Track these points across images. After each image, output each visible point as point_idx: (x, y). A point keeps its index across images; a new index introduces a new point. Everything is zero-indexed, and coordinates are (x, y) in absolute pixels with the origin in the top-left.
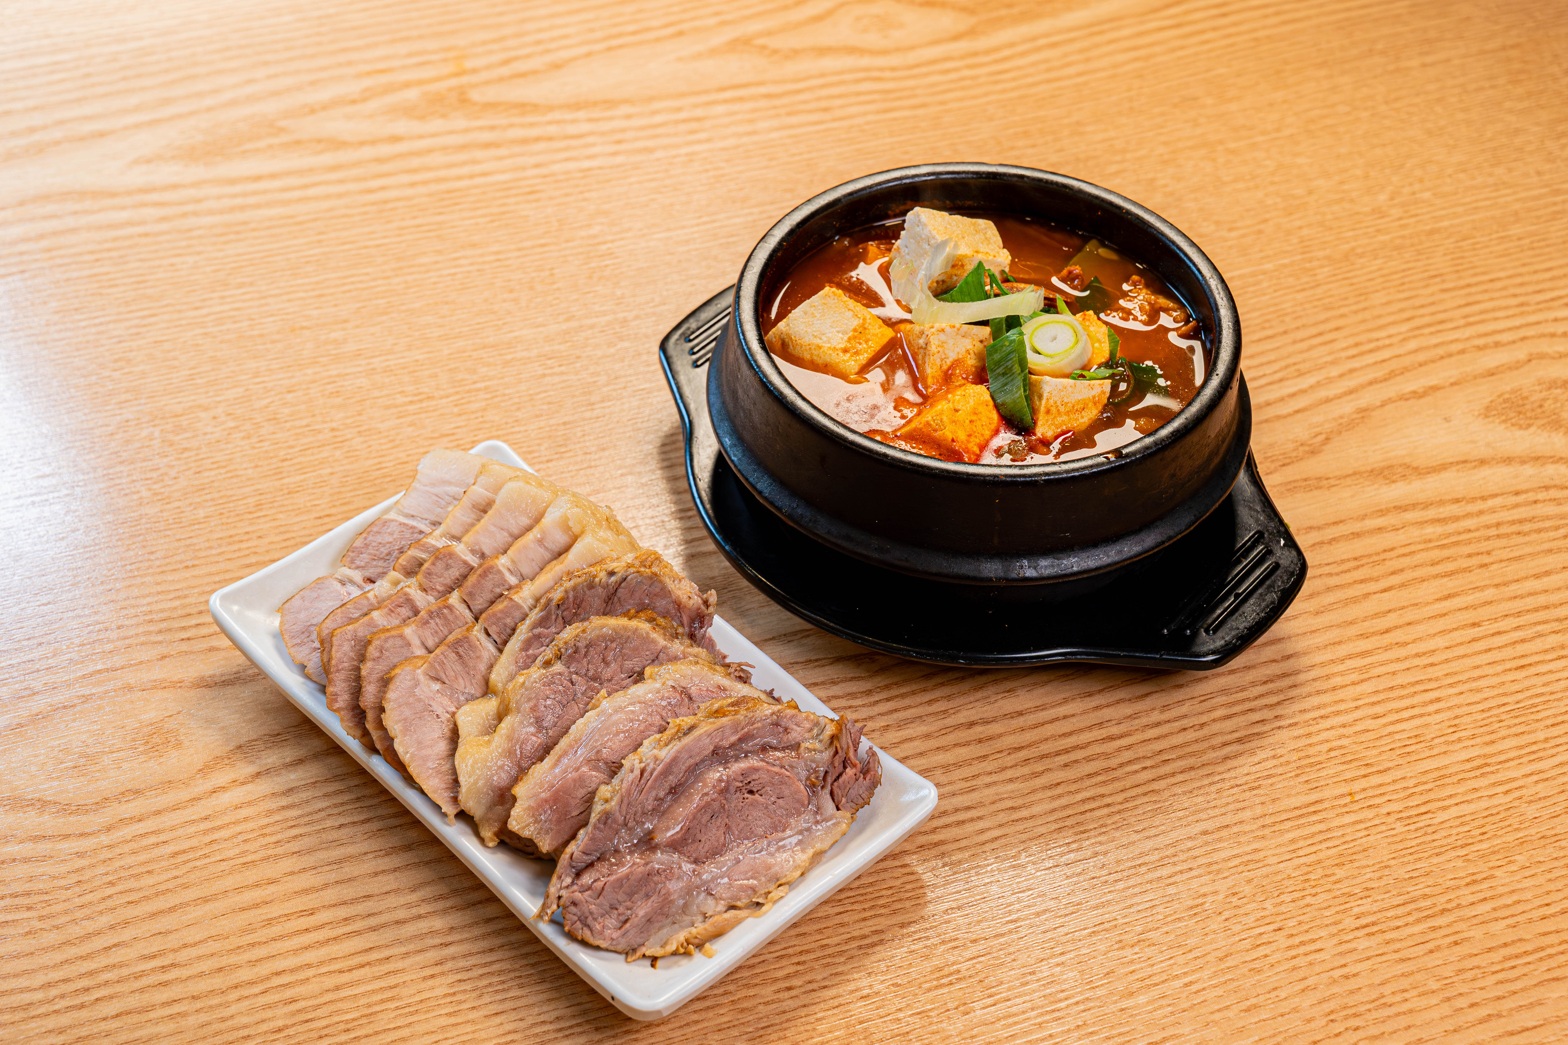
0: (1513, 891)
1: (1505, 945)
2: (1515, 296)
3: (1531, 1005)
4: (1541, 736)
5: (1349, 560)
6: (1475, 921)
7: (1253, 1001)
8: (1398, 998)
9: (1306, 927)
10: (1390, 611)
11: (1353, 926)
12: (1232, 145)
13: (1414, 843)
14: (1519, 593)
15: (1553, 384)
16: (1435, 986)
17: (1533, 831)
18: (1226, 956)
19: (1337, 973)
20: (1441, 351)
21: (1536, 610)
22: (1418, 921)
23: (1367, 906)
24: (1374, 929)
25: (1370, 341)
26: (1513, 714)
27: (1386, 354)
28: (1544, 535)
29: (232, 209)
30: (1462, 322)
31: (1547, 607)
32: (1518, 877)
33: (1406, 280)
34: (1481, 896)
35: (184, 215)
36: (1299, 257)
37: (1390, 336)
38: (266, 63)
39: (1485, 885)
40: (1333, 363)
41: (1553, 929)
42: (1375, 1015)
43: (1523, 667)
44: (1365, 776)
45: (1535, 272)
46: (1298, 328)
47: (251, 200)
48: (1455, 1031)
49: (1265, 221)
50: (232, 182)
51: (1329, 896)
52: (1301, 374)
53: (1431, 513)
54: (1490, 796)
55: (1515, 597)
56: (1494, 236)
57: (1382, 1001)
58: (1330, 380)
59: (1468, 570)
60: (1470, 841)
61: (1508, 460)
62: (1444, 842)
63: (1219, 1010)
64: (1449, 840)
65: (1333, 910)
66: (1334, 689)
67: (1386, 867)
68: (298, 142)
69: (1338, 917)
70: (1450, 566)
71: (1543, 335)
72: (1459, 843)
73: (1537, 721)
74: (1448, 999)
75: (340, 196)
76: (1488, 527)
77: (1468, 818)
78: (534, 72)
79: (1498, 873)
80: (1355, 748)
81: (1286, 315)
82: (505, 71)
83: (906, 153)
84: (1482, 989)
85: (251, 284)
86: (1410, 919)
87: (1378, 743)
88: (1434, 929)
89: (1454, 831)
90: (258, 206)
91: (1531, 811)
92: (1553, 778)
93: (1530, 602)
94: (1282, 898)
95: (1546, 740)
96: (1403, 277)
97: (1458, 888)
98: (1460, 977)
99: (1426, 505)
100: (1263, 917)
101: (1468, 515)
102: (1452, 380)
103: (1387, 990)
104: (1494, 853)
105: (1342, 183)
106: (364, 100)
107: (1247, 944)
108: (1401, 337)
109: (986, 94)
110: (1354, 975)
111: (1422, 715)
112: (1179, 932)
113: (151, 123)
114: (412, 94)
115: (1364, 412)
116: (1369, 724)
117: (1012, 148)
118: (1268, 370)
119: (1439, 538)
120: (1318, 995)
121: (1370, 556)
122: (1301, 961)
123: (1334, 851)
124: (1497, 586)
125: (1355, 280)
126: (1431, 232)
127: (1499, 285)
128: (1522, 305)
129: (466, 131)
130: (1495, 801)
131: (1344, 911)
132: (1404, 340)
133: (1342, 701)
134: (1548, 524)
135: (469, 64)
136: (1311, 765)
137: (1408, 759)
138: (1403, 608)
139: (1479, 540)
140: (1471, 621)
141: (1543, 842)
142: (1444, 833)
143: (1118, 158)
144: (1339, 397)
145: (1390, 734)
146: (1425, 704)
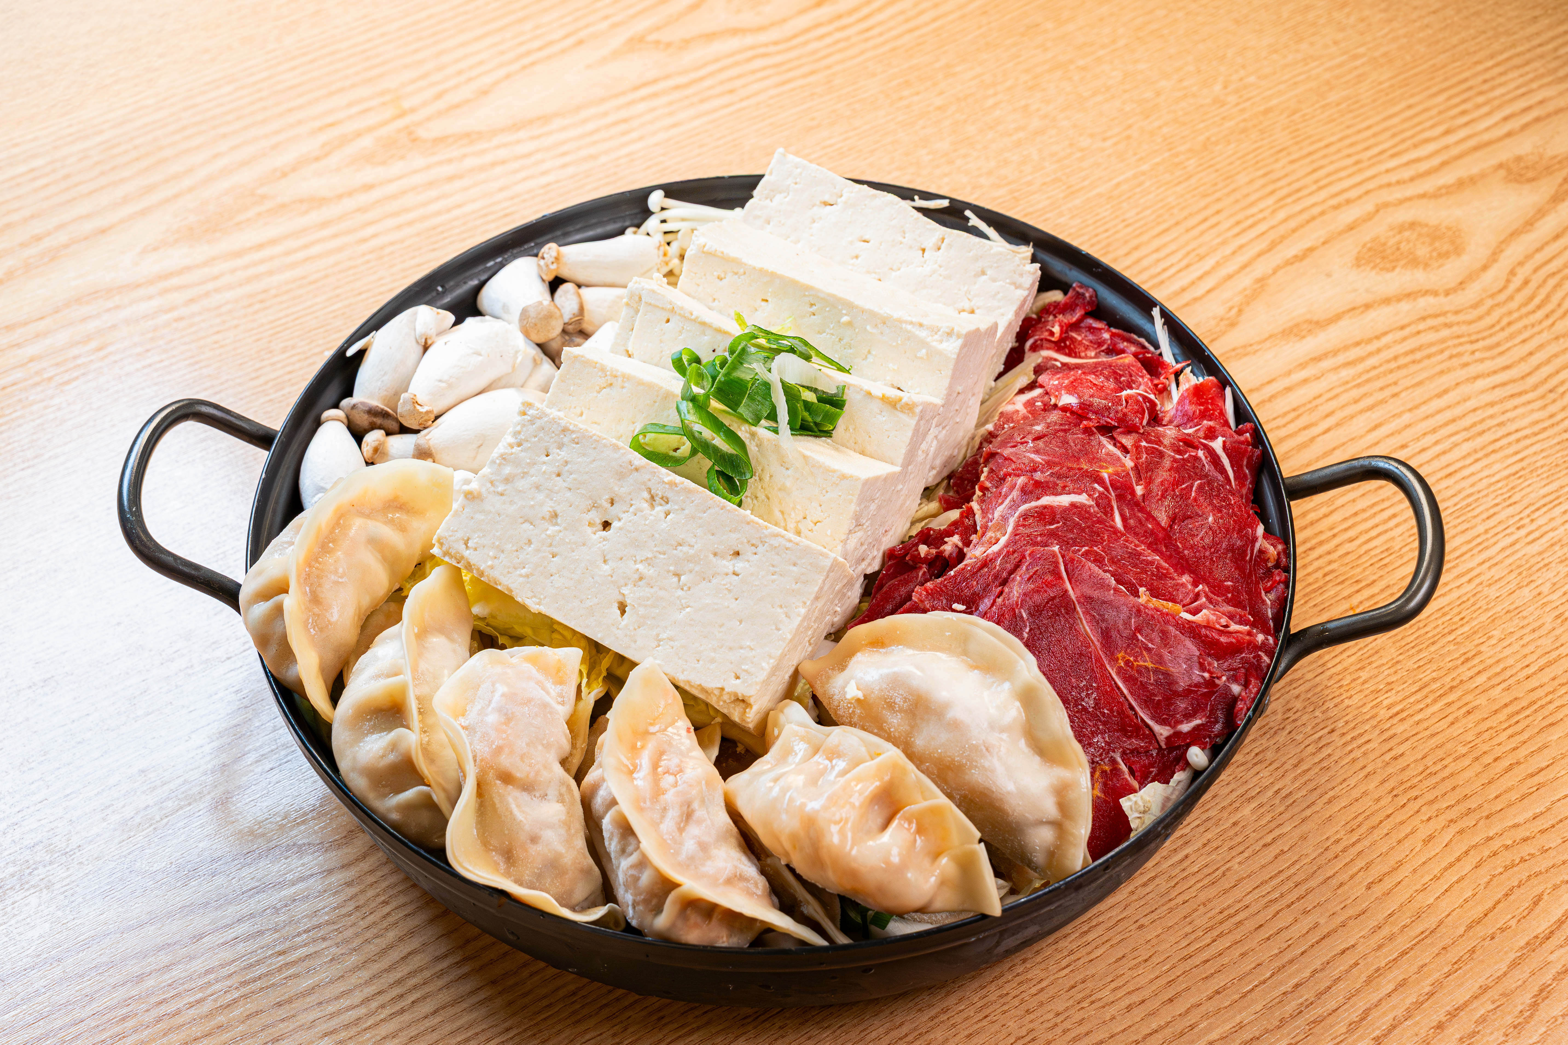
0: (1498, 661)
1: (1506, 705)
2: (1349, 156)
3: (1540, 749)
4: (1481, 529)
5: (1288, 412)
6: (1477, 692)
7: (1331, 794)
8: (1439, 766)
9: (1352, 725)
10: (1334, 449)
11: (1388, 716)
12: (1081, 63)
13: (1412, 638)
14: (1429, 412)
15: (1401, 228)
16: (1464, 750)
17: (1499, 609)
18: (1299, 762)
19: (1387, 757)
20: (1305, 216)
21: (1446, 424)
22: (1435, 701)
23: (1392, 697)
24: (1404, 715)
25: (1247, 218)
26: (1455, 515)
27: (1263, 227)
28: (1434, 360)
29: (249, 280)
30: (1314, 187)
31: (1453, 420)
32: (1499, 649)
33: (1259, 158)
34: (1476, 670)
35: (207, 294)
36: (1167, 155)
37: (1261, 211)
38: (224, 136)
39: (1476, 661)
40: (1224, 243)
41: (1537, 684)
42: (1427, 783)
43: (1450, 475)
44: (1358, 591)
45: (1359, 132)
46: (1186, 218)
47: (262, 268)
48: (1489, 783)
49: (1130, 127)
50: (238, 254)
51: (1362, 695)
52: (1201, 258)
53: (1341, 358)
54: (1458, 587)
55: (1427, 417)
56: (1317, 106)
57: (1428, 771)
58: (1226, 259)
59: (1383, 401)
60: (1454, 627)
61: (1387, 301)
62: (1435, 632)
63: (1308, 807)
64: (1438, 630)
65: (1369, 706)
66: (1312, 523)
67: (1398, 662)
68: (283, 206)
69: (1374, 711)
70: (1369, 401)
71: (1381, 187)
72: (1446, 631)
73: (1475, 517)
74: (1477, 759)
75: (340, 249)
76: (1388, 361)
77: (1447, 609)
78: (467, 101)
79: (1483, 648)
80: (1343, 569)
81: (1173, 208)
82: (440, 105)
83: (813, 119)
84: (1499, 744)
85: (293, 347)
86: (1429, 701)
87: (1360, 562)
88: (1449, 704)
89: (1440, 622)
90: (270, 273)
91: (1493, 592)
92: (1501, 562)
93: (1440, 419)
94: (1327, 705)
95: (1486, 531)
96: (1256, 156)
97: (1457, 667)
98: (1480, 739)
99: (1335, 353)
100: (1317, 724)
101: (1370, 354)
102: (1322, 240)
103: (1429, 761)
104: (1475, 633)
105: (1181, 81)
106: (327, 155)
107: (1311, 749)
108: (1269, 210)
109: (862, 53)
110: (1401, 755)
111: (1386, 531)
112: (1257, 750)
113: (143, 212)
114: (366, 142)
115: (1261, 281)
116: (1348, 547)
117: (901, 99)
118: (1174, 259)
119: (1353, 379)
120: (1378, 778)
121: (1304, 405)
122: (1357, 753)
123: (1353, 658)
124: (1410, 410)
125: (1218, 167)
126: (1267, 112)
127: (1333, 149)
128: (1357, 163)
129: (428, 167)
130: (1463, 590)
131: (1376, 706)
132: (1274, 212)
133: (1321, 532)
134: (1433, 349)
135: (406, 104)
136: (1315, 591)
137: (1387, 570)
138: (1344, 444)
139: (1385, 374)
140: (1399, 444)
141: (1509, 616)
142: (1433, 626)
143: (991, 91)
144: (1238, 272)
145: (1366, 552)
146: (1385, 521)
